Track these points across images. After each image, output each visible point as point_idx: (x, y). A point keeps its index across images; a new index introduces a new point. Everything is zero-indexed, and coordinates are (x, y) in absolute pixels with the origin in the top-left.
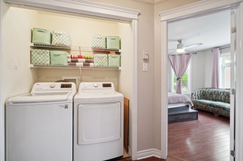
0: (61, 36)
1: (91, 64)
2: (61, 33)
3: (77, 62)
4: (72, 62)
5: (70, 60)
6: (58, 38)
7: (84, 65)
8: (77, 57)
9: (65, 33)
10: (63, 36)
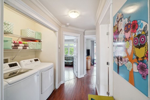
0: (9, 26)
1: (28, 48)
2: (9, 23)
3: (19, 46)
4: (15, 46)
5: (13, 45)
6: (7, 27)
7: (23, 48)
8: (18, 42)
9: (12, 24)
10: (11, 27)
